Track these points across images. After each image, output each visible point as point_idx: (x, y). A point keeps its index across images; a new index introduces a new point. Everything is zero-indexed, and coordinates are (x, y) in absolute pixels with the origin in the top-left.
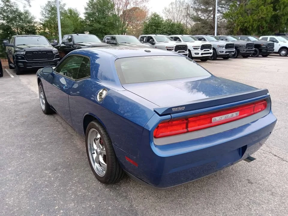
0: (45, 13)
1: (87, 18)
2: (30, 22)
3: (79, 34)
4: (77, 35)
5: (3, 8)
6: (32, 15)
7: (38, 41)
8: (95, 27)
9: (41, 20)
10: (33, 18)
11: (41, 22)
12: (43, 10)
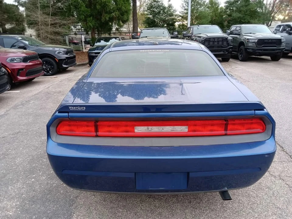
0: (185, 6)
1: (227, 7)
2: (171, 15)
3: (200, 26)
4: (198, 26)
5: (151, 4)
6: (174, 9)
7: (163, 33)
8: (233, 17)
9: (180, 12)
10: (175, 11)
11: (180, 14)
12: (183, 3)
